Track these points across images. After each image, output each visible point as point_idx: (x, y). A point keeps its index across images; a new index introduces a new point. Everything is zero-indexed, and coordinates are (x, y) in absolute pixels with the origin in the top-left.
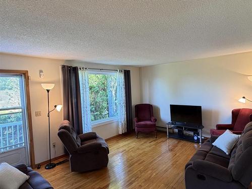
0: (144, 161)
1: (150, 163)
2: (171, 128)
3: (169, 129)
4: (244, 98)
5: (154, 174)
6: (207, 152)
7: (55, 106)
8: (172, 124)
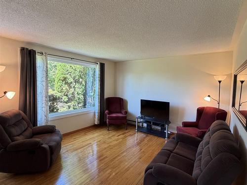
0: (106, 157)
1: (112, 160)
2: (140, 122)
3: (138, 122)
4: (209, 96)
5: (114, 174)
6: (171, 151)
7: (5, 93)
8: (142, 118)
